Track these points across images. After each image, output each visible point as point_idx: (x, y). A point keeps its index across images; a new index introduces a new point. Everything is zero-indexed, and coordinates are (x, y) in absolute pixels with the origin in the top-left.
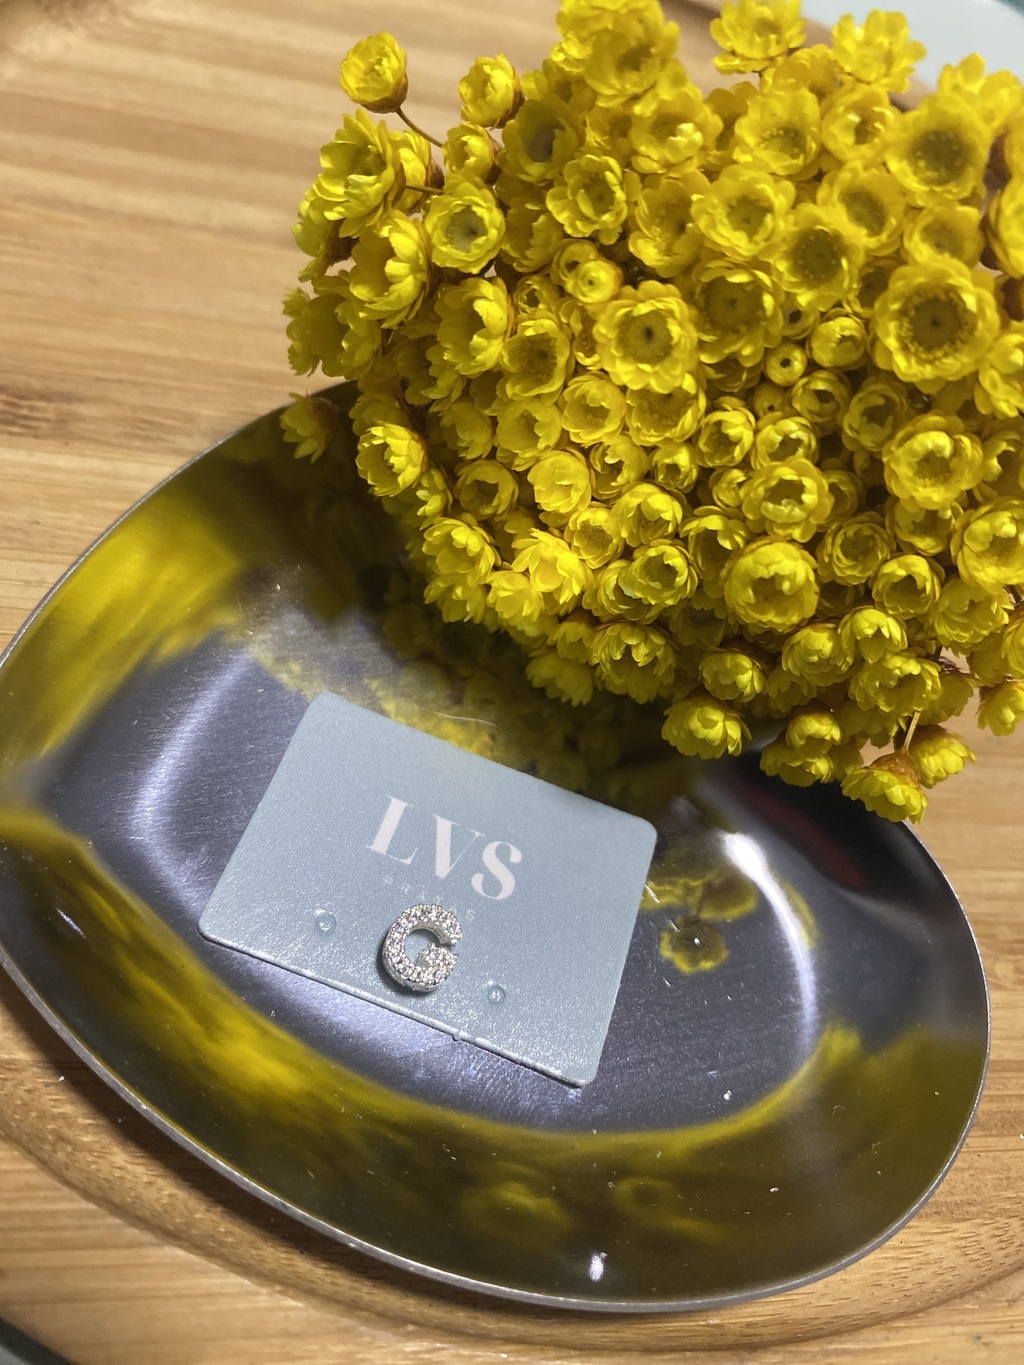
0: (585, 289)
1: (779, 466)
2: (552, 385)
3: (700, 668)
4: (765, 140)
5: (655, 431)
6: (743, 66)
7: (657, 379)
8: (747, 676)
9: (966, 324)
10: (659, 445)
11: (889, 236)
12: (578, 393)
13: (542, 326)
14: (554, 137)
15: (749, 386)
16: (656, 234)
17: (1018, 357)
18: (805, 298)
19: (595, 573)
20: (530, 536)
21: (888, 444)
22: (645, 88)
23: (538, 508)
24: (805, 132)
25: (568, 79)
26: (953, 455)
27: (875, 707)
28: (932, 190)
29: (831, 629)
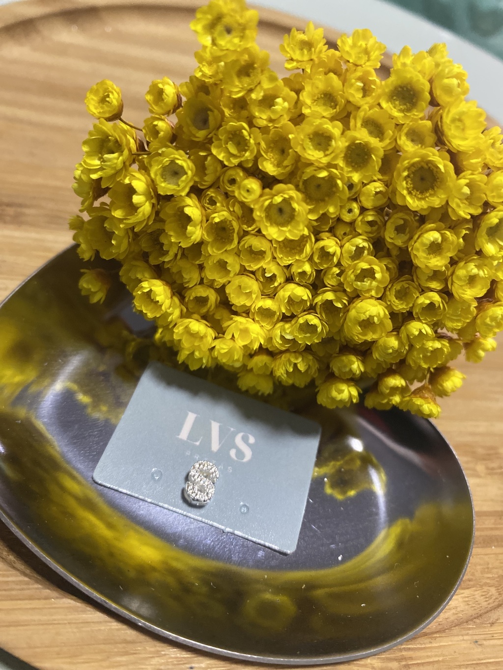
0: (245, 194)
1: (359, 263)
2: (232, 244)
3: (331, 366)
4: (315, 101)
5: (291, 257)
6: (300, 65)
7: (290, 233)
8: (356, 366)
9: (438, 178)
10: (293, 264)
11: (390, 139)
12: (247, 246)
13: (221, 215)
14: (208, 116)
15: (332, 226)
16: (271, 157)
17: (466, 190)
18: (356, 177)
19: (269, 331)
20: (231, 319)
21: (410, 242)
22: (256, 84)
23: (230, 303)
24: (335, 94)
25: (206, 85)
26: (442, 241)
27: (420, 367)
28: (405, 115)
29: (396, 335)
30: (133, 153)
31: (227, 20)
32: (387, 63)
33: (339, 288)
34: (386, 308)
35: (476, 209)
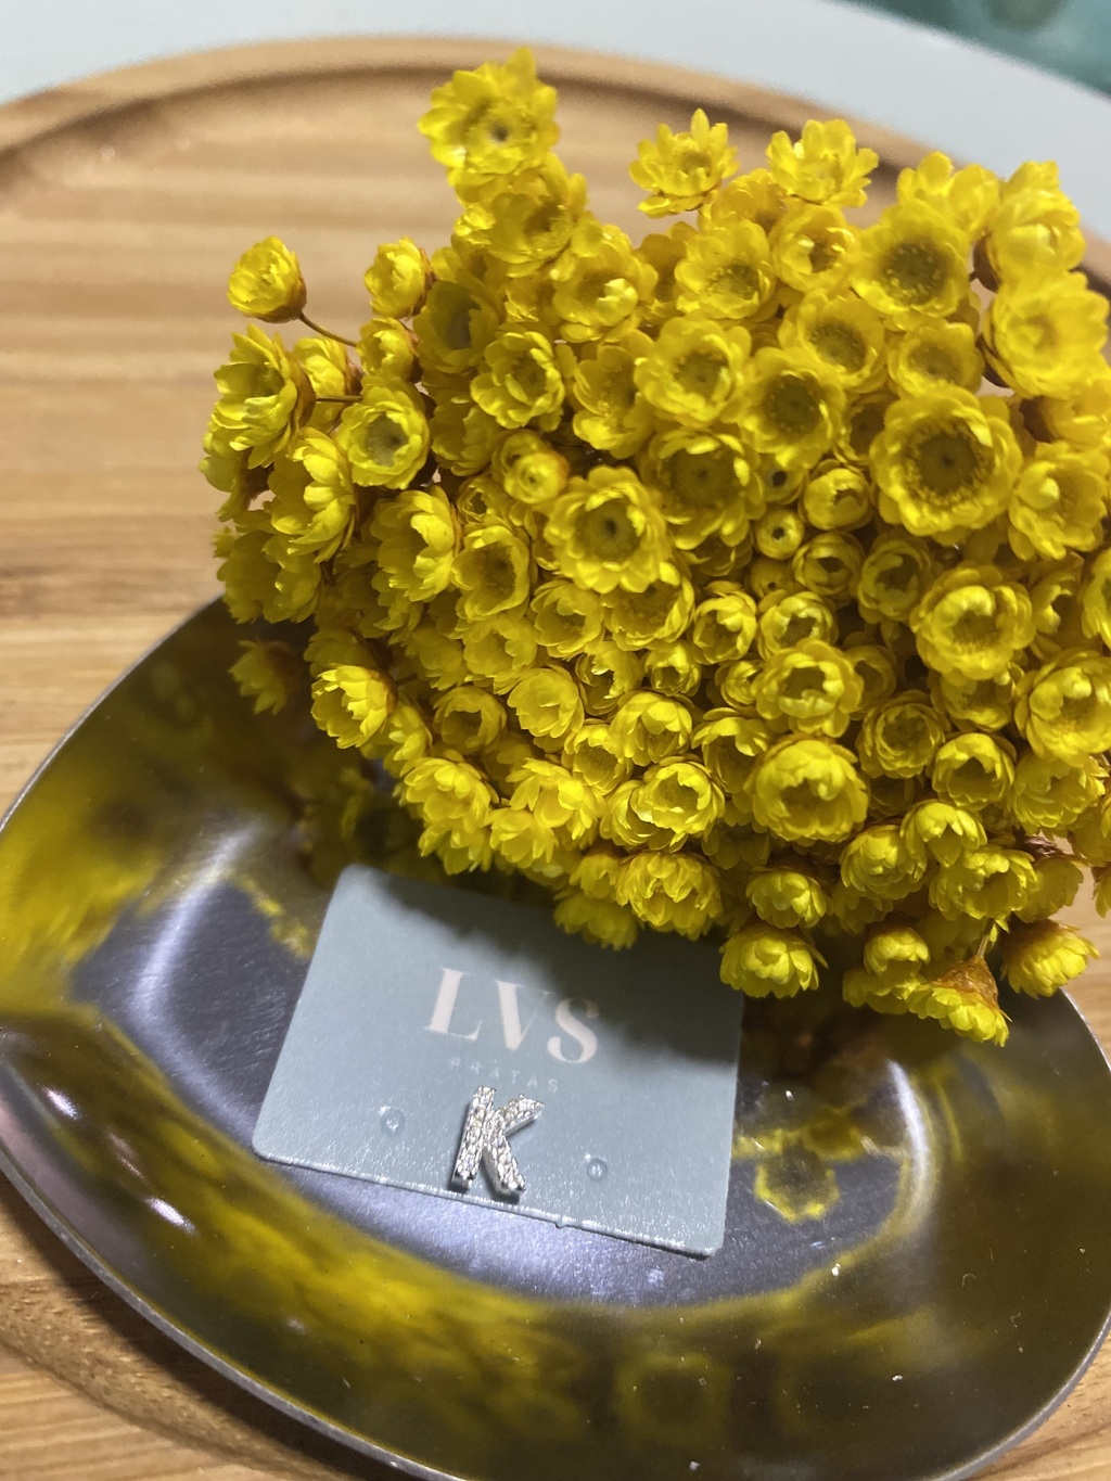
0: (527, 489)
1: (791, 653)
2: (514, 600)
3: (748, 894)
4: (712, 282)
5: (641, 634)
7: (629, 578)
8: (805, 898)
9: (982, 459)
10: (647, 647)
11: (872, 370)
12: (546, 603)
13: (492, 534)
14: (470, 319)
15: (741, 566)
16: (605, 410)
17: (1051, 489)
18: (784, 456)
19: (604, 799)
20: (526, 765)
21: (915, 610)
22: (559, 249)
23: (523, 729)
24: (754, 266)
25: (478, 254)
26: (996, 611)
27: (964, 915)
28: (913, 310)
29: (892, 832)
31: (497, 111)
34: (855, 765)
35: (1084, 536)
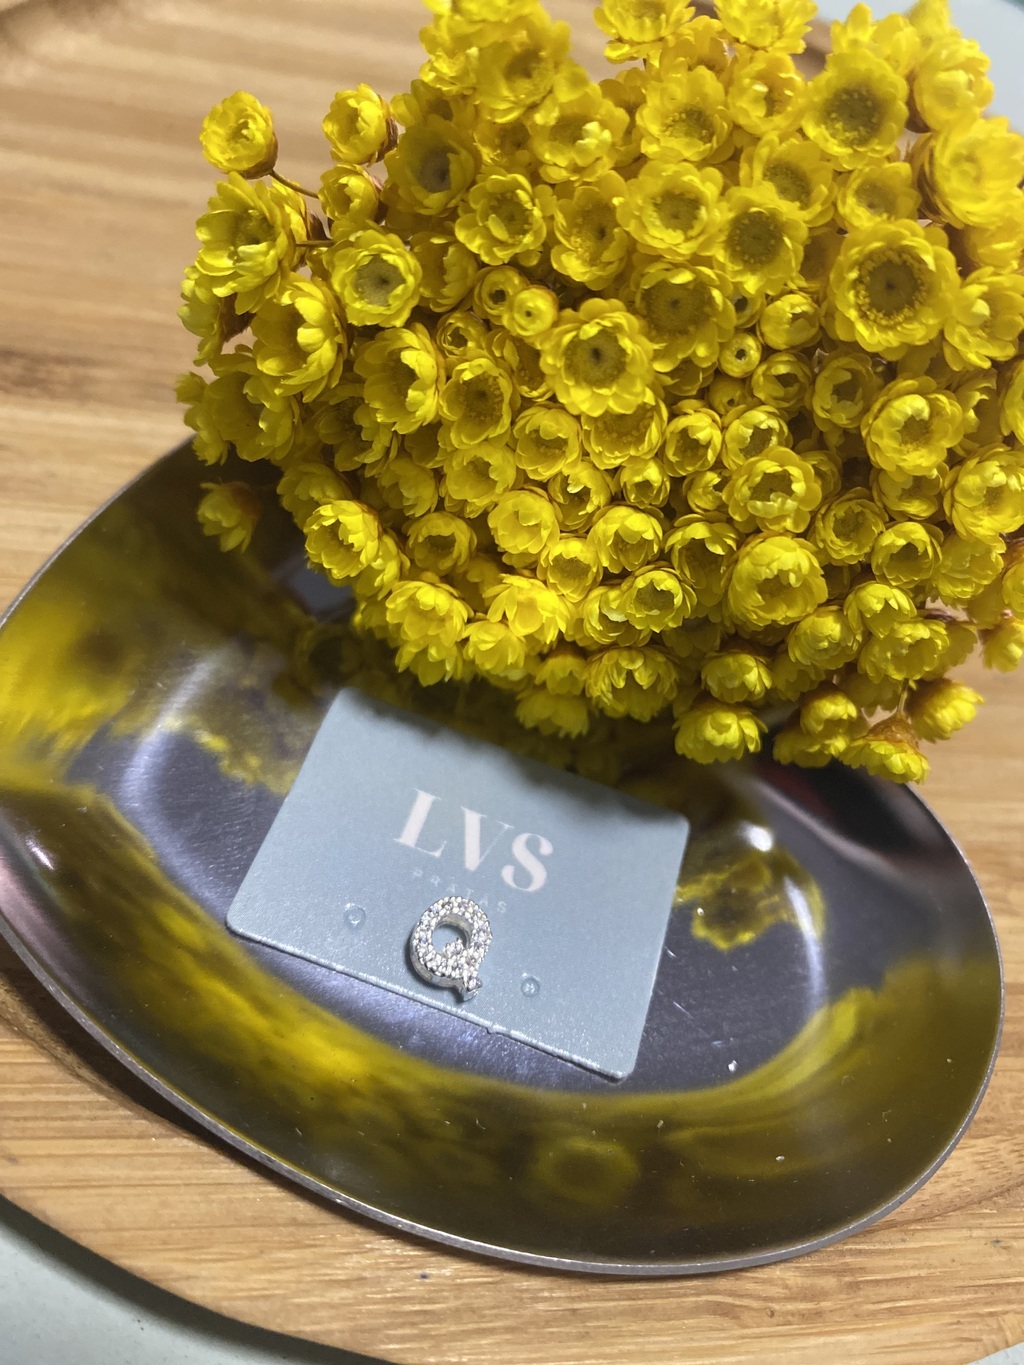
0: (523, 321)
1: (759, 461)
2: (499, 426)
3: (703, 677)
4: (668, 127)
5: (618, 451)
6: (636, 52)
7: (616, 400)
8: (755, 675)
9: (922, 284)
10: (625, 465)
11: (823, 204)
12: (529, 428)
13: (478, 366)
14: (448, 163)
15: (705, 385)
16: (578, 245)
17: (982, 308)
18: (751, 284)
19: (576, 605)
20: (500, 582)
21: (865, 419)
22: (544, 94)
23: (499, 550)
24: (708, 112)
25: (444, 98)
26: (931, 415)
27: (887, 677)
28: (856, 151)
29: (836, 611)
30: (298, 242)
32: (820, 42)
33: (719, 516)
34: (815, 554)
35: (1003, 348)
